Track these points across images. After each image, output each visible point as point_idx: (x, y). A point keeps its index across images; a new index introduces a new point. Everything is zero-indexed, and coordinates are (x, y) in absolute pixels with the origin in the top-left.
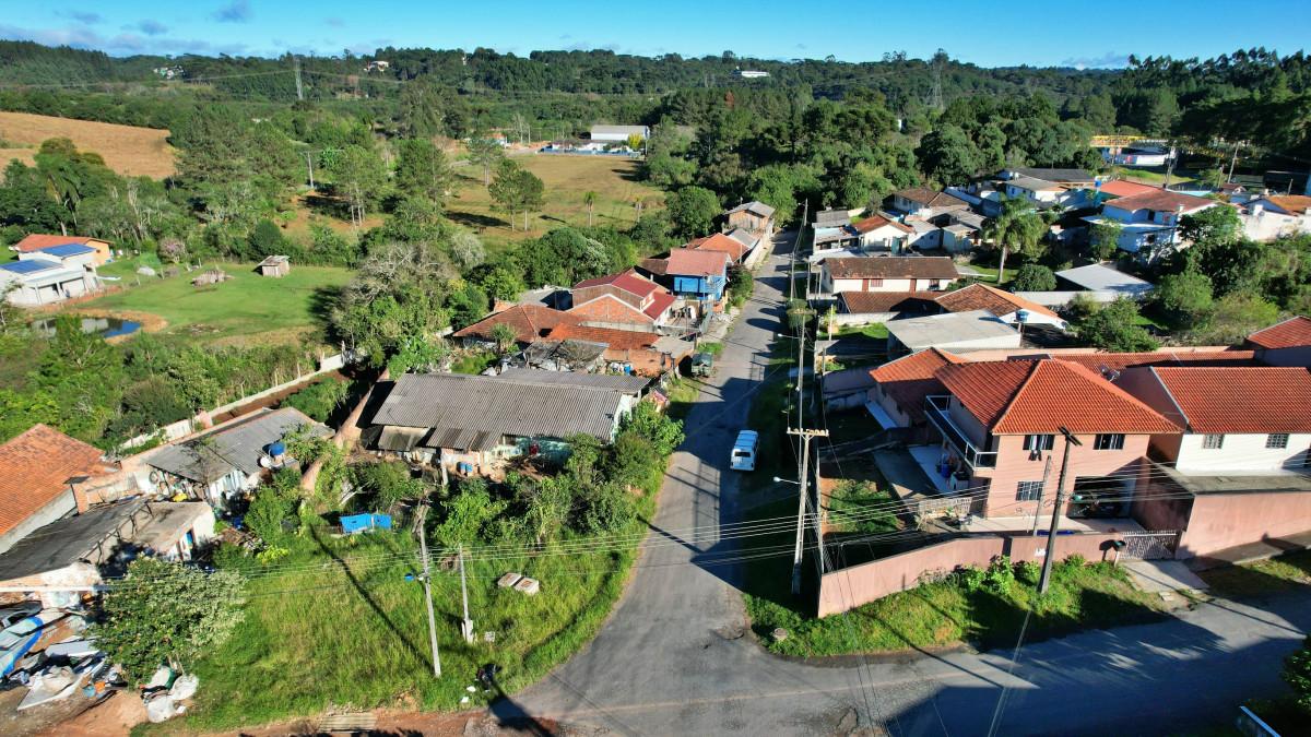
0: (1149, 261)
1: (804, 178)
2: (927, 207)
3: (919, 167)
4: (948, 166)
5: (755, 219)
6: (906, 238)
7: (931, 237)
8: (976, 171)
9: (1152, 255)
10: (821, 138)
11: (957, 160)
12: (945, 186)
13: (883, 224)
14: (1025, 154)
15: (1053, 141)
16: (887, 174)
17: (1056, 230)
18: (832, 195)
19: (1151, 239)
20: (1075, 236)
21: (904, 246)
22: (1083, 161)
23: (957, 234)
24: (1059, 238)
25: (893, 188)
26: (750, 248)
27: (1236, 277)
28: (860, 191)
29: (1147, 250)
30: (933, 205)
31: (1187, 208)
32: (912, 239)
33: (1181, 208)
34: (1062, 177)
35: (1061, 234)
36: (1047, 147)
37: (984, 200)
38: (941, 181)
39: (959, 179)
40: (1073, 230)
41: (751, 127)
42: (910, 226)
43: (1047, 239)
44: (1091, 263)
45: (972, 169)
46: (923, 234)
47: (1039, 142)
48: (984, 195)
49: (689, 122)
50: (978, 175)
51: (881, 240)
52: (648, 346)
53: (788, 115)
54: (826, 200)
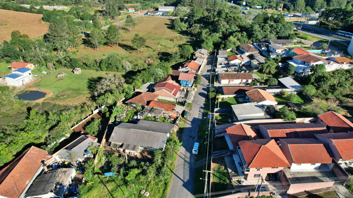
0: (302, 76)
1: (216, 38)
2: (247, 52)
3: (247, 37)
4: (255, 37)
5: (202, 55)
6: (241, 63)
7: (248, 62)
8: (262, 39)
9: (303, 74)
10: (221, 19)
11: (257, 36)
12: (253, 43)
13: (235, 59)
14: (275, 33)
15: (283, 30)
16: (238, 39)
17: (280, 64)
18: (223, 45)
19: (303, 70)
20: (285, 66)
21: (241, 65)
22: (290, 37)
23: (254, 63)
24: (281, 67)
25: (239, 43)
26: (201, 64)
27: (322, 85)
28: (230, 45)
29: (302, 73)
30: (249, 52)
31: (313, 62)
32: (243, 63)
33: (312, 62)
34: (284, 42)
35: (281, 65)
36: (281, 31)
37: (263, 50)
38: (252, 41)
39: (257, 41)
40: (284, 64)
41: (203, 14)
42: (243, 58)
43: (277, 67)
44: (288, 76)
45: (261, 38)
46: (246, 62)
47: (280, 30)
48: (263, 49)
49: (186, 5)
50: (262, 40)
51: (235, 63)
52: (174, 110)
53: (214, 3)
54: (221, 47)
